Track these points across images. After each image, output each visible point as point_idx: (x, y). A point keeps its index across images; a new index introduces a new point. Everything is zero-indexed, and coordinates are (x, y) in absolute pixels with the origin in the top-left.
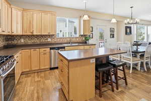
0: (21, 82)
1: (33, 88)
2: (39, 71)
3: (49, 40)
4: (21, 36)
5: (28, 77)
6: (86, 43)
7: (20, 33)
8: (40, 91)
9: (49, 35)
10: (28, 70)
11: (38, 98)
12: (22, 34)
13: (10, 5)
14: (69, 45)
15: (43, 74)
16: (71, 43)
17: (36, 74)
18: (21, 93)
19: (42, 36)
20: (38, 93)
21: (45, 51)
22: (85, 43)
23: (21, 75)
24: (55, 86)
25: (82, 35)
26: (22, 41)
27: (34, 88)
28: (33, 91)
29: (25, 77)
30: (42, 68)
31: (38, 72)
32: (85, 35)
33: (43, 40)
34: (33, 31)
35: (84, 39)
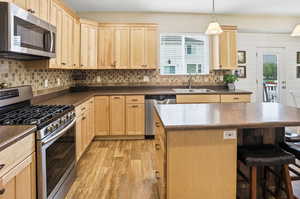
0: (90, 154)
1: (106, 169)
2: (124, 139)
3: (146, 79)
4: (97, 72)
5: (104, 146)
6: (226, 88)
7: (93, 66)
8: (117, 180)
9: (146, 70)
10: (105, 133)
11: (111, 192)
12: (96, 68)
13: (78, 19)
14: (187, 91)
15: (129, 146)
16: (192, 88)
17: (118, 143)
18: (86, 174)
19: (132, 71)
20: (112, 182)
21: (136, 100)
22: (224, 87)
23: (93, 140)
24: (146, 175)
25: (216, 71)
26: (99, 80)
27: (108, 172)
28: (106, 176)
29: (100, 146)
30: (130, 133)
31: (122, 140)
32: (224, 71)
33: (134, 80)
34: (115, 62)
35: (222, 78)
